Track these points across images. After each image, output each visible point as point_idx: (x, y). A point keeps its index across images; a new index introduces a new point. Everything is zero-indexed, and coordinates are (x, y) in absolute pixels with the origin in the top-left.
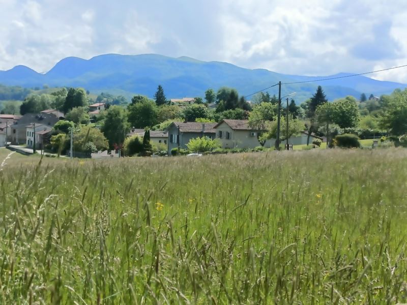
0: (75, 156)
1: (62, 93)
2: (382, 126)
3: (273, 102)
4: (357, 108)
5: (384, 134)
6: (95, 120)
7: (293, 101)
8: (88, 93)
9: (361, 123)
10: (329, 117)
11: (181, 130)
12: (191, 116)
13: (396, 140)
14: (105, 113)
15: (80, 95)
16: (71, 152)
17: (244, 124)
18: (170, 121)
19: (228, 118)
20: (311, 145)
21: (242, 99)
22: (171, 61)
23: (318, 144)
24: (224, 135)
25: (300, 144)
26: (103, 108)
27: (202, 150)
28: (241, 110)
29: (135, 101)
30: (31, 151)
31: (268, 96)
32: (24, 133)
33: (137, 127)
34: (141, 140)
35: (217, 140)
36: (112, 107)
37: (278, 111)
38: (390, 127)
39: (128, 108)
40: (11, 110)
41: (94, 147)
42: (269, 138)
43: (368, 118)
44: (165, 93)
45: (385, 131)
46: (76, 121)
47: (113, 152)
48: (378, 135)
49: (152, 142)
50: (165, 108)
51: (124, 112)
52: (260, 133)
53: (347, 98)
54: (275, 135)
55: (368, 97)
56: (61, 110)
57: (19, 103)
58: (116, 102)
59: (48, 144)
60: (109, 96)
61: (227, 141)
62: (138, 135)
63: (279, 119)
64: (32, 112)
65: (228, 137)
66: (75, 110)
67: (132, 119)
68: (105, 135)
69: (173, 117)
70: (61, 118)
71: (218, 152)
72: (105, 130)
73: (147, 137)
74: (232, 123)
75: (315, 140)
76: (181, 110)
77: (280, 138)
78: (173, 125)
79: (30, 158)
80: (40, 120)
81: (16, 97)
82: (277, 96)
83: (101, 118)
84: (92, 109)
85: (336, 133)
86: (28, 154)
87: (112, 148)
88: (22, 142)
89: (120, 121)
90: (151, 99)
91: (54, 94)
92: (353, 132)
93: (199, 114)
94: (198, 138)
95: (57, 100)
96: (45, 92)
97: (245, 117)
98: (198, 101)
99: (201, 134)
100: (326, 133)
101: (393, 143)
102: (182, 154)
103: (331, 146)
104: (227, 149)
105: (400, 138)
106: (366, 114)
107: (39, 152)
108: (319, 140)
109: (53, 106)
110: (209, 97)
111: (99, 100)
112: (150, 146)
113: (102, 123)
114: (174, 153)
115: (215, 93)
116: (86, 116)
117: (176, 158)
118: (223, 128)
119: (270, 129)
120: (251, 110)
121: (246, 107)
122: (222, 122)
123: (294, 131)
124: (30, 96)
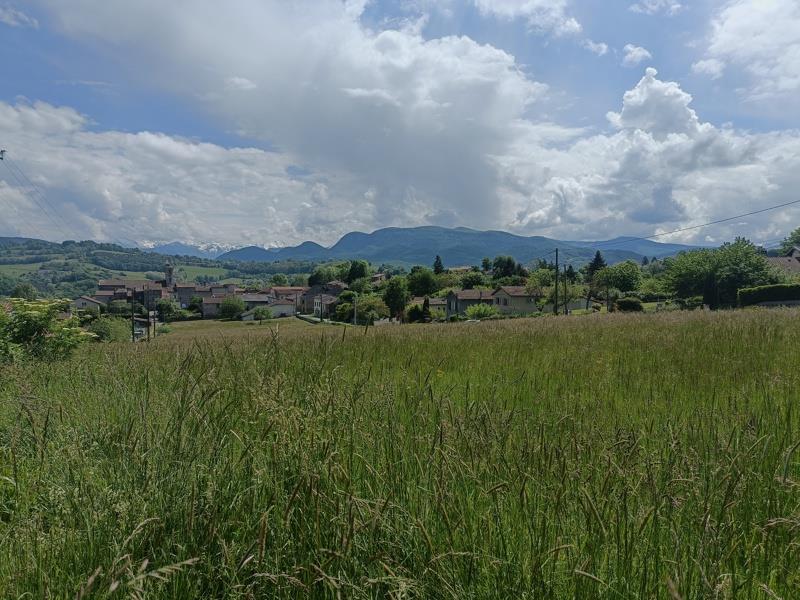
0: (359, 323)
1: (346, 265)
2: (666, 289)
3: (551, 268)
4: (639, 272)
5: (669, 297)
6: (376, 289)
7: (570, 267)
8: (370, 264)
9: (643, 287)
10: (609, 282)
11: (459, 298)
12: (469, 284)
13: (682, 303)
14: (387, 283)
15: (362, 267)
16: (355, 320)
17: (522, 290)
18: (448, 289)
19: (505, 285)
20: (590, 309)
21: (519, 266)
22: (448, 231)
23: (598, 308)
24: (502, 301)
25: (579, 308)
26: (384, 278)
27: (479, 316)
28: (517, 277)
29: (413, 271)
30: (319, 320)
31: (545, 262)
32: (312, 303)
33: (417, 295)
34: (420, 307)
35: (495, 306)
36: (394, 277)
37: (555, 277)
38: (675, 290)
39: (408, 277)
40: (299, 282)
41: (376, 315)
42: (547, 303)
43: (651, 281)
44: (442, 262)
45: (670, 294)
46: (359, 291)
47: (394, 319)
48: (662, 298)
49: (431, 309)
50: (443, 277)
51: (403, 281)
52: (537, 299)
53: (628, 262)
54: (553, 300)
55: (650, 260)
56: (345, 282)
57: (308, 276)
58: (397, 272)
59: (334, 314)
60: (389, 267)
61: (505, 308)
62: (418, 302)
63: (557, 285)
64: (320, 284)
65: (506, 304)
66: (358, 281)
67: (411, 287)
68: (386, 303)
69: (451, 285)
70: (346, 289)
71: (496, 318)
72: (386, 299)
73: (426, 304)
74: (510, 289)
75: (595, 304)
76: (458, 278)
77: (558, 303)
78: (451, 293)
79: (318, 326)
80: (326, 291)
81: (305, 271)
82: (554, 262)
83: (382, 288)
84: (375, 279)
85: (616, 297)
86: (316, 322)
87: (393, 316)
88: (310, 311)
89: (399, 290)
90: (429, 269)
91: (339, 266)
92: (635, 296)
93: (477, 282)
94: (476, 305)
95: (342, 271)
96: (330, 265)
97: (522, 283)
98: (475, 269)
99: (478, 301)
100: (605, 297)
101: (679, 306)
102: (460, 320)
103: (611, 310)
104: (505, 315)
105: (686, 300)
106: (648, 277)
107: (325, 320)
108: (599, 305)
109: (338, 277)
110: (486, 265)
111: (380, 271)
112: (430, 313)
113: (383, 292)
114: (453, 320)
115: (492, 261)
116: (369, 286)
117: (454, 325)
118: (499, 294)
119: (547, 294)
120: (528, 276)
121: (523, 274)
122: (499, 289)
123: (572, 296)
124: (317, 269)
